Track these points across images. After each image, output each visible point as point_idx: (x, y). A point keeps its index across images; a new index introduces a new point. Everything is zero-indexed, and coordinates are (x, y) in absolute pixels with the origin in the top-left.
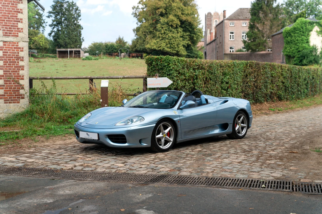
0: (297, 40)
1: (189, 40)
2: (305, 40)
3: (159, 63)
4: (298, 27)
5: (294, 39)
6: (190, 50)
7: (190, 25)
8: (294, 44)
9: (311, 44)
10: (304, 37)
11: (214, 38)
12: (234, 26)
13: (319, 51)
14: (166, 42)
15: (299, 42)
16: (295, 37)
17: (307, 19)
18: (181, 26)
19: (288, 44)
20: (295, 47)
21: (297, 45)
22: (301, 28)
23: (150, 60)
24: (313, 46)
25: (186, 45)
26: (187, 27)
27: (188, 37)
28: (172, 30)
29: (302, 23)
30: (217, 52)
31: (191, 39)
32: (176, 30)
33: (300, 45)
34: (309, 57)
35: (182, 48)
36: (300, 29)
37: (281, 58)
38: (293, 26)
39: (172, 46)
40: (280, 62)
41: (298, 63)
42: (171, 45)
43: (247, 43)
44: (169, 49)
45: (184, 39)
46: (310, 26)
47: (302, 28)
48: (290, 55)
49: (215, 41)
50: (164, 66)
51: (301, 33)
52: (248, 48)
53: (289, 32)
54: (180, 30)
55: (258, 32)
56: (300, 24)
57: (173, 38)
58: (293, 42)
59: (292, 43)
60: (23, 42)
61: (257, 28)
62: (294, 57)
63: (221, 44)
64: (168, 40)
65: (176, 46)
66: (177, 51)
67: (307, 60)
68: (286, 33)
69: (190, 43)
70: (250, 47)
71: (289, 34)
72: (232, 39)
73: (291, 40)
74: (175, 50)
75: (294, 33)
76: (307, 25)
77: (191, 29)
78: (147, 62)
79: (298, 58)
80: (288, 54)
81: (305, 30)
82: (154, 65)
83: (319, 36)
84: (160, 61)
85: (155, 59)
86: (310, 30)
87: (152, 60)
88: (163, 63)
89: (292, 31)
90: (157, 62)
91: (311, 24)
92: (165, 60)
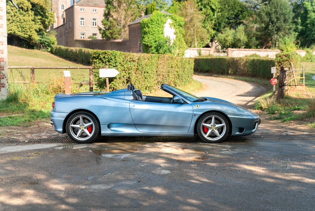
0: (154, 31)
1: (40, 24)
2: (161, 31)
3: (106, 57)
4: (154, 19)
5: (151, 30)
6: (42, 34)
7: (42, 9)
8: (151, 35)
9: (165, 35)
10: (159, 28)
11: (61, 23)
12: (85, 12)
13: (172, 42)
14: (17, 25)
15: (155, 32)
16: (152, 27)
17: (161, 12)
18: (31, 9)
19: (145, 35)
20: (152, 38)
21: (154, 36)
22: (157, 20)
23: (97, 54)
24: (167, 37)
25: (38, 29)
26: (39, 10)
27: (39, 21)
28: (23, 13)
29: (158, 15)
30: (67, 37)
31: (43, 23)
32: (28, 14)
33: (157, 36)
34: (165, 47)
35: (34, 32)
36: (156, 21)
37: (138, 47)
38: (150, 18)
39: (24, 29)
40: (137, 50)
41: (155, 52)
42: (22, 28)
43: (102, 31)
44: (20, 33)
45: (35, 22)
46: (164, 19)
48: (148, 44)
49: (64, 26)
50: (110, 59)
51: (157, 24)
52: (104, 35)
53: (147, 23)
54: (31, 13)
55: (114, 21)
56: (156, 16)
57: (24, 21)
58: (150, 32)
59: (149, 33)
60: (3, 37)
61: (112, 17)
62: (151, 47)
63: (71, 29)
64: (19, 24)
65: (27, 30)
66: (29, 35)
67: (163, 50)
68: (144, 24)
69: (42, 28)
70: (106, 35)
71: (146, 25)
72: (82, 25)
73: (149, 31)
74: (27, 34)
75: (151, 25)
76: (162, 17)
77: (42, 13)
78: (94, 55)
79: (155, 47)
80: (146, 43)
81: (160, 22)
82: (101, 58)
83: (171, 28)
84: (106, 55)
85: (102, 53)
86: (164, 22)
87: (100, 53)
88: (109, 56)
89: (149, 22)
90: (104, 55)
91: (165, 17)
92: (112, 54)
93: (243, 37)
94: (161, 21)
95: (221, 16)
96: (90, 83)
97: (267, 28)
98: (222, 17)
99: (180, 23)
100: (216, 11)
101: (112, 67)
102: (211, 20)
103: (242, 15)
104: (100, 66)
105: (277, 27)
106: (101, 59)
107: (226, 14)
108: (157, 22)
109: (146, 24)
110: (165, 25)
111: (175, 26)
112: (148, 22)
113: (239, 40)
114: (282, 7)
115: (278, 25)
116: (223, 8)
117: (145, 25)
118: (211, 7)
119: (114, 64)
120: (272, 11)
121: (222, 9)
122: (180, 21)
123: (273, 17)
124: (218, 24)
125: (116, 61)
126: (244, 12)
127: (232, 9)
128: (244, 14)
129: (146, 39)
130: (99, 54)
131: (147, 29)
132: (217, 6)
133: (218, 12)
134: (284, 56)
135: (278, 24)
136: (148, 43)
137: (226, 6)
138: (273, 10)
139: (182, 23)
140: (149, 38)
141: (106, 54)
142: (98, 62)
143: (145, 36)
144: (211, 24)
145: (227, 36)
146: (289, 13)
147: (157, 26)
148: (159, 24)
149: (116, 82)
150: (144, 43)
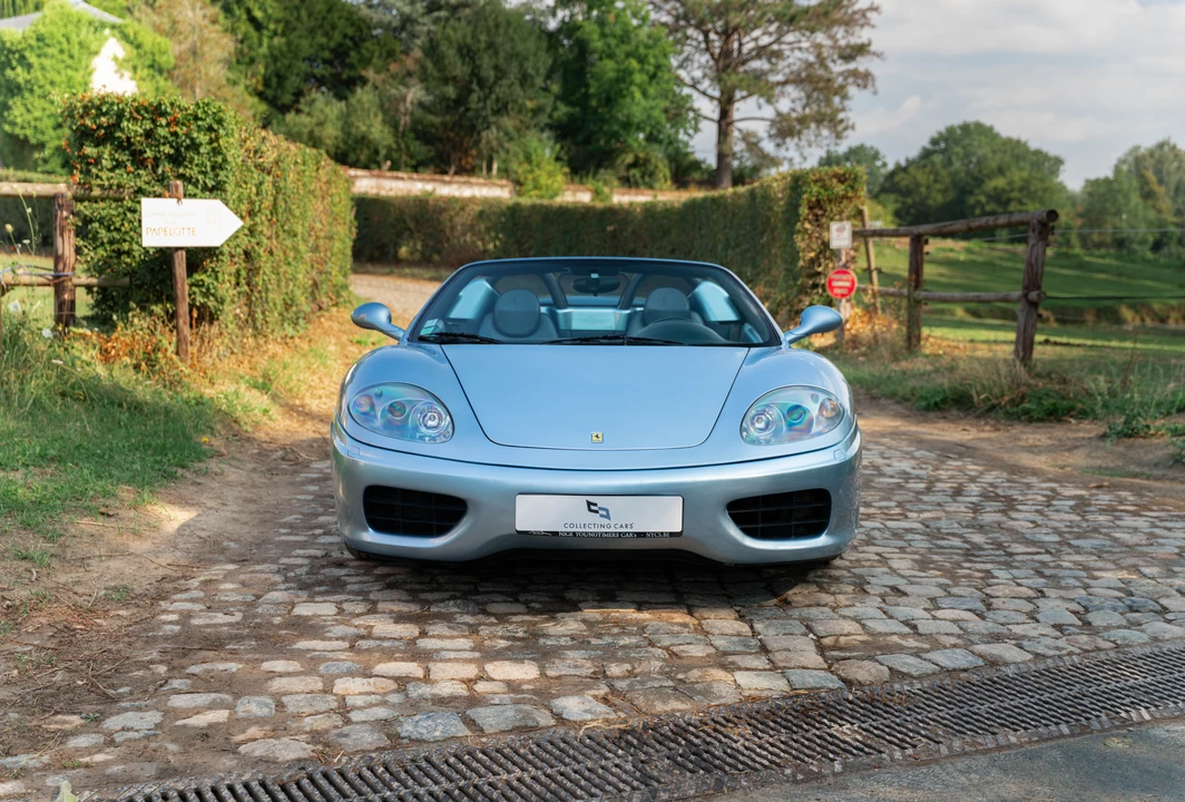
0: (52, 83)
2: (80, 84)
3: (162, 132)
4: (52, 34)
5: (40, 77)
8: (39, 96)
10: (74, 73)
15: (56, 89)
16: (43, 68)
17: (78, 9)
19: (13, 96)
20: (44, 109)
21: (52, 102)
22: (63, 40)
29: (67, 19)
36: (60, 43)
38: (33, 27)
41: (57, 168)
46: (91, 36)
47: (68, 40)
48: (26, 136)
50: (187, 148)
51: (65, 57)
53: (20, 47)
56: (60, 23)
58: (35, 88)
59: (31, 91)
62: (41, 146)
68: (5, 52)
71: (17, 56)
73: (29, 81)
75: (39, 56)
76: (85, 30)
78: (88, 122)
79: (58, 149)
80: (17, 131)
81: (77, 47)
82: (128, 139)
83: (122, 76)
84: (164, 122)
85: (138, 111)
86: (93, 48)
87: (123, 110)
88: (181, 130)
89: (30, 46)
90: (148, 125)
91: (96, 30)
92: (196, 118)
93: (378, 131)
94: (80, 43)
95: (285, 49)
96: (56, 277)
97: (461, 100)
98: (290, 55)
99: (157, 58)
100: (267, 28)
101: (198, 192)
102: (252, 61)
103: (359, 53)
104: (123, 182)
105: (498, 100)
106: (126, 145)
107: (305, 43)
108: (65, 46)
109: (17, 51)
110: (97, 62)
111: (135, 68)
112: (24, 45)
113: (363, 140)
114: (511, 31)
115: (501, 95)
116: (292, 19)
117: (11, 56)
118: (249, 11)
119: (205, 173)
120: (479, 41)
121: (287, 23)
122: (156, 50)
123: (485, 66)
124: (274, 80)
125: (219, 159)
126: (364, 40)
127: (321, 26)
128: (367, 49)
129: (17, 111)
130: (120, 115)
131: (20, 75)
132: (270, 11)
133: (275, 33)
134: (835, 181)
135: (500, 91)
136: (29, 132)
137: (304, 13)
138: (483, 38)
139: (167, 60)
140: (28, 111)
141: (164, 114)
142: (106, 163)
143: (11, 102)
144: (253, 75)
145: (321, 124)
146: (535, 54)
147: (63, 61)
148: (72, 57)
149: (220, 275)
150: (7, 128)
